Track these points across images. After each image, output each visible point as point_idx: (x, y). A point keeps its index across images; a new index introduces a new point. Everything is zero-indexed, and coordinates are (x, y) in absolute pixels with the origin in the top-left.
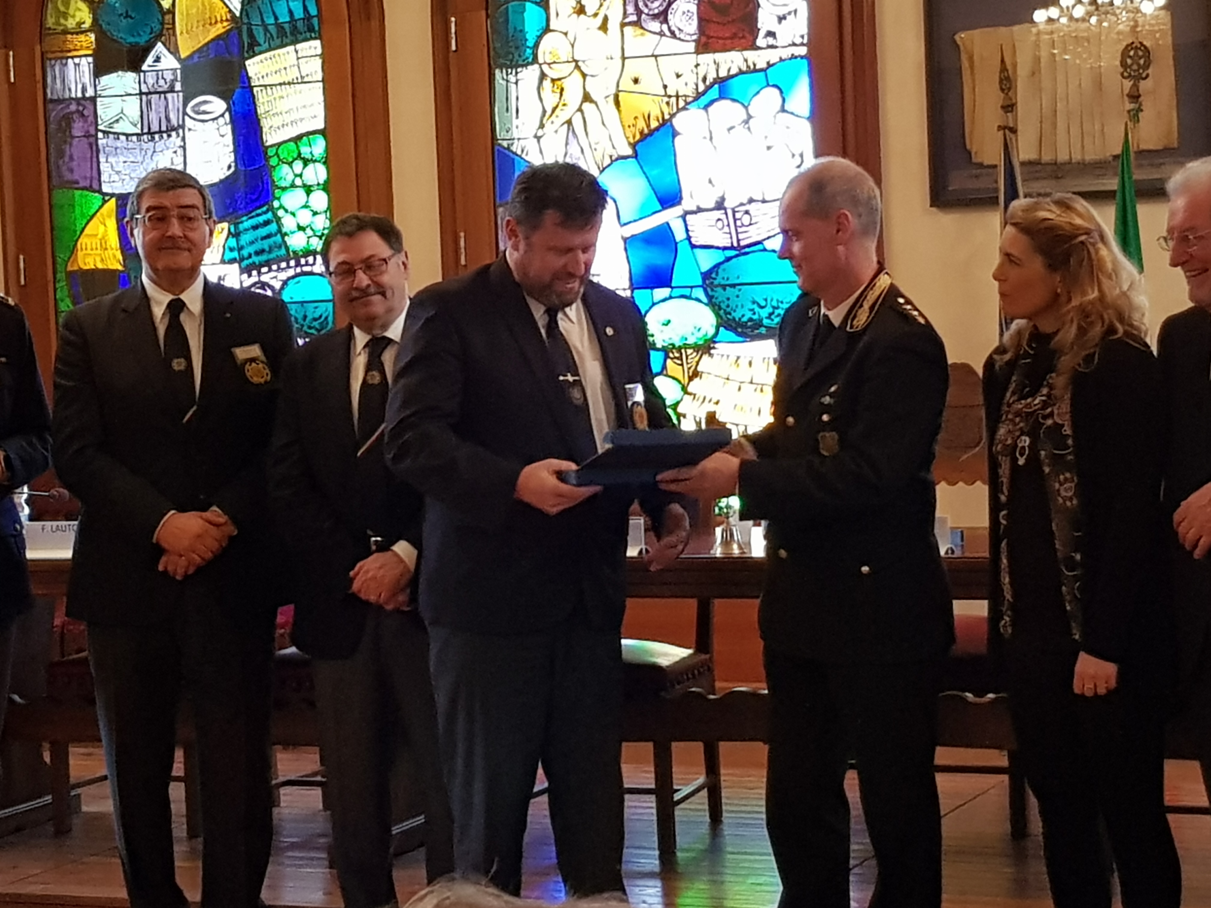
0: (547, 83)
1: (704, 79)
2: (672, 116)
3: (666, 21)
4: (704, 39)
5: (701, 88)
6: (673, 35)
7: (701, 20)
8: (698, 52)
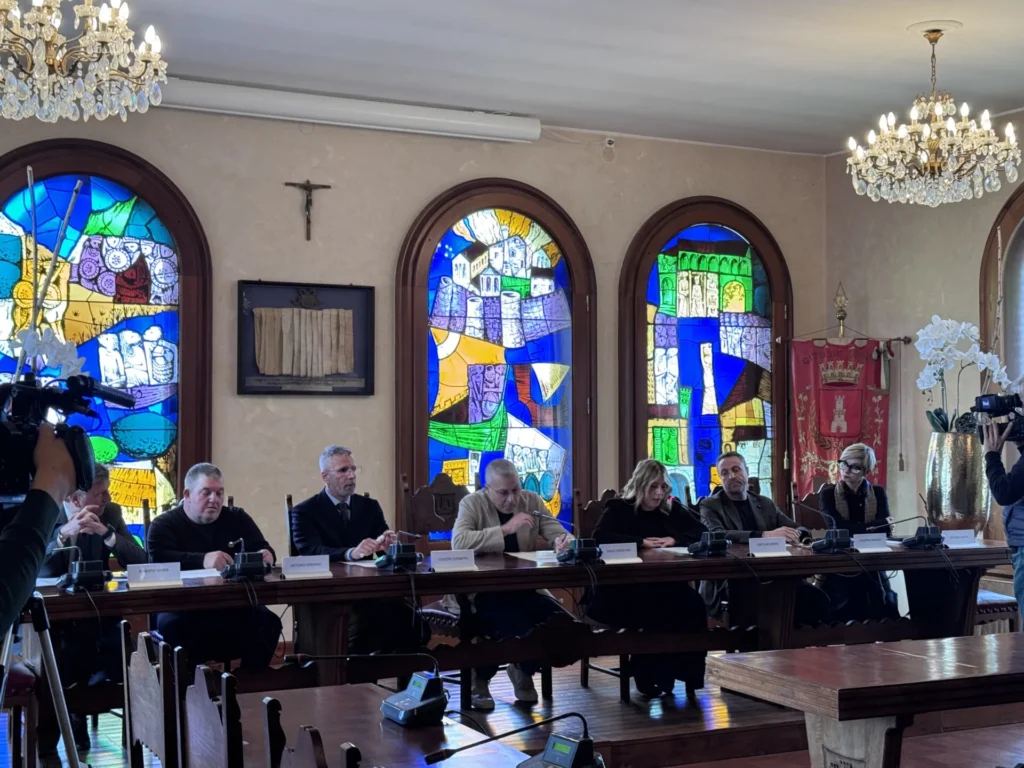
0: (18, 310)
1: (117, 318)
2: (98, 336)
3: (96, 283)
4: (118, 296)
5: (116, 322)
6: (100, 292)
7: (117, 285)
8: (114, 302)
